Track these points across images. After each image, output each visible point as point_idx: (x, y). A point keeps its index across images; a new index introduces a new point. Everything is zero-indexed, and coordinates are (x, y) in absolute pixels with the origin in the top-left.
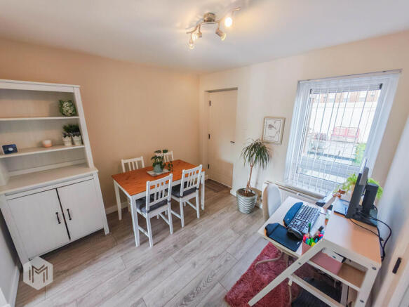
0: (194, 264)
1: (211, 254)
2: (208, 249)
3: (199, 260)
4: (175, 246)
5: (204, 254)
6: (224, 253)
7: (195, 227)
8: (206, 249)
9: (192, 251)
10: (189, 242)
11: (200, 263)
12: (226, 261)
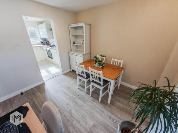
0: (68, 104)
1: (73, 111)
2: (76, 110)
3: (70, 106)
4: (78, 95)
5: (73, 108)
6: (73, 119)
7: (91, 101)
8: (76, 108)
9: (75, 102)
10: (81, 100)
11: (69, 106)
12: (68, 120)
